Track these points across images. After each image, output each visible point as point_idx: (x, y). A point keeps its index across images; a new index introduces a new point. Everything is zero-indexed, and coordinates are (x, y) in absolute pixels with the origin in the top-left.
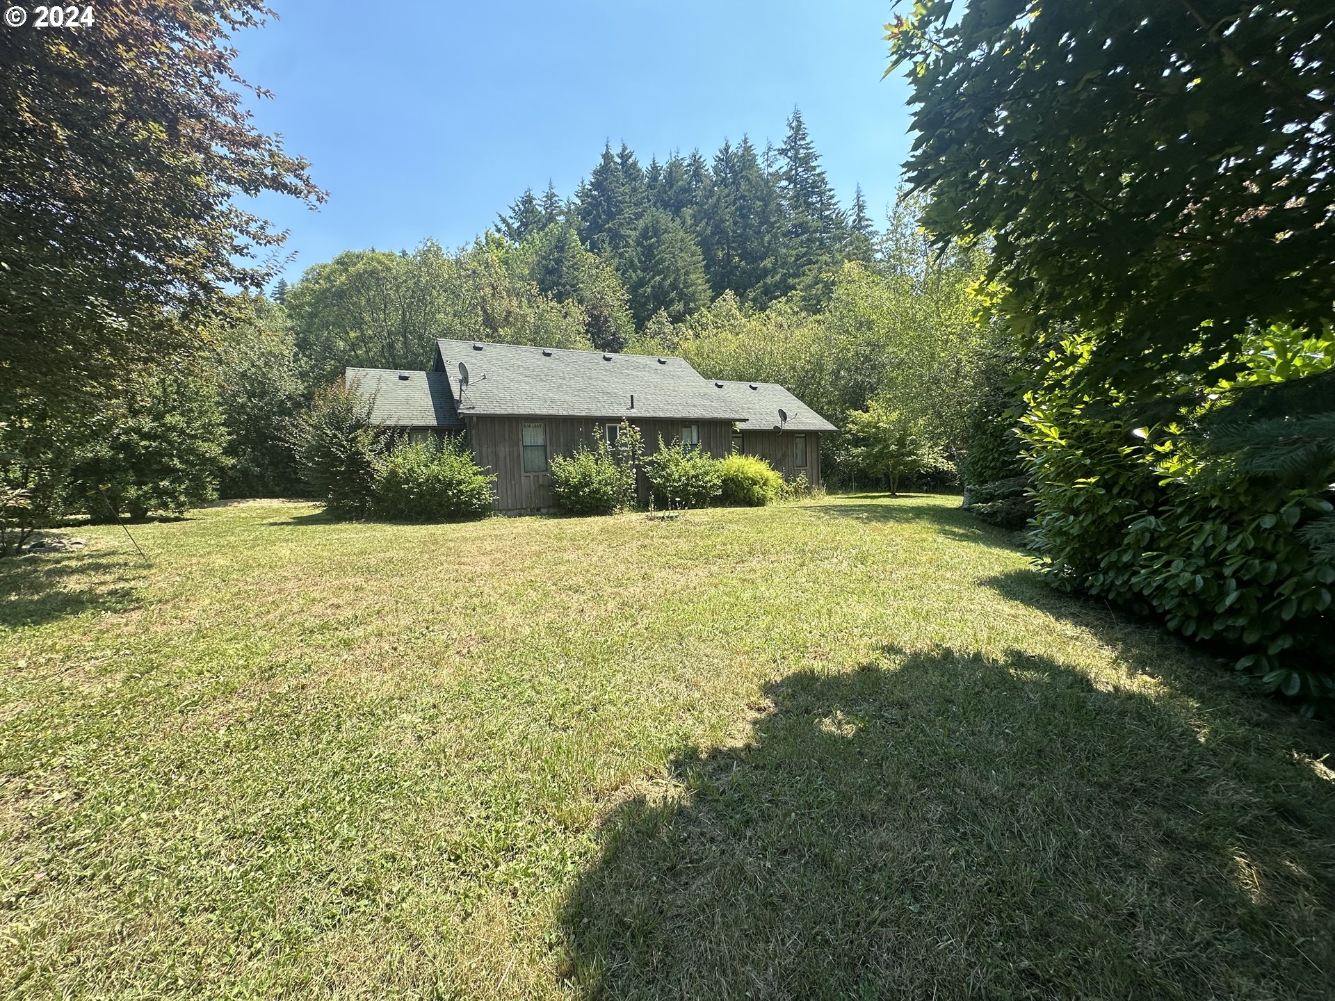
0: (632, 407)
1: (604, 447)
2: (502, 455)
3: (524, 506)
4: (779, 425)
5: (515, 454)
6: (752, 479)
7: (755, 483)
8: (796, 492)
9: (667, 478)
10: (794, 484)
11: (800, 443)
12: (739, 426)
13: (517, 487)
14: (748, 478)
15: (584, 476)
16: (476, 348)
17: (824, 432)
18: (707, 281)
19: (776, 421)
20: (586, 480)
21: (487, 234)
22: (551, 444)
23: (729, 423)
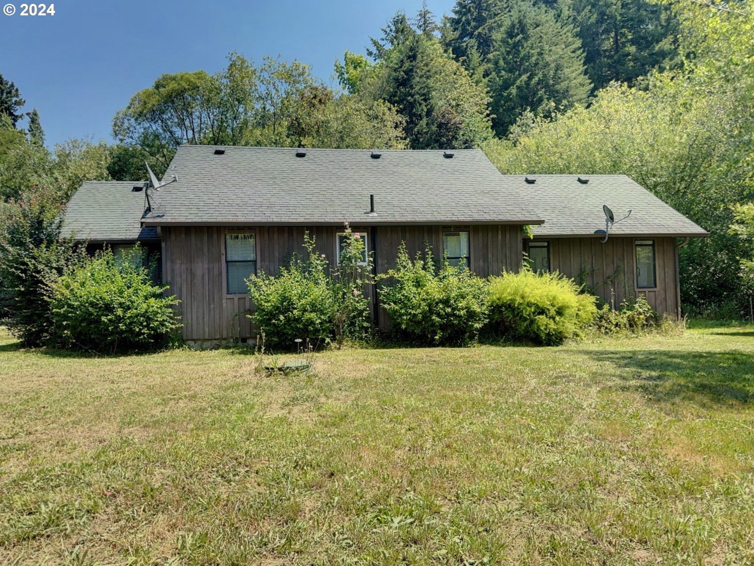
0: (372, 210)
1: (317, 261)
2: (199, 273)
3: (225, 336)
4: (603, 228)
5: (216, 272)
6: (537, 306)
7: (542, 311)
8: (632, 324)
9: (405, 302)
10: (629, 313)
11: (643, 254)
12: (533, 231)
13: (217, 312)
14: (529, 305)
15: (284, 299)
16: (219, 153)
17: (684, 237)
18: (586, 73)
19: (598, 223)
20: (285, 305)
21: (346, 55)
22: (262, 260)
23: (516, 228)
